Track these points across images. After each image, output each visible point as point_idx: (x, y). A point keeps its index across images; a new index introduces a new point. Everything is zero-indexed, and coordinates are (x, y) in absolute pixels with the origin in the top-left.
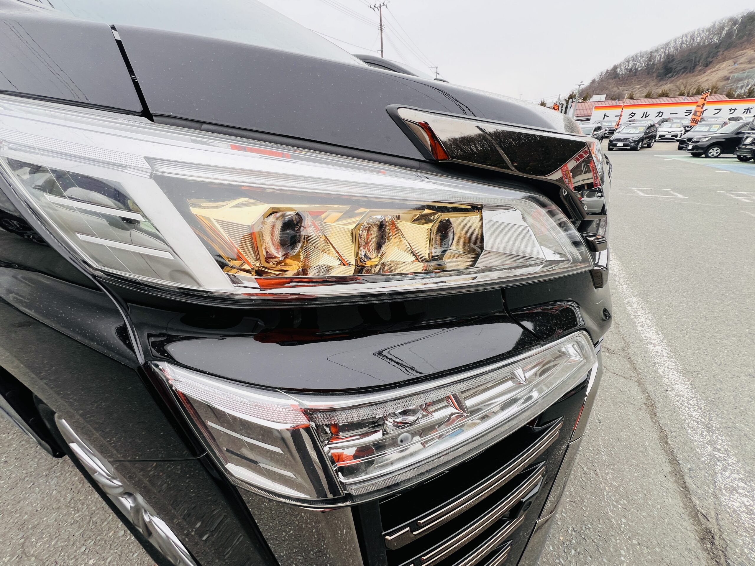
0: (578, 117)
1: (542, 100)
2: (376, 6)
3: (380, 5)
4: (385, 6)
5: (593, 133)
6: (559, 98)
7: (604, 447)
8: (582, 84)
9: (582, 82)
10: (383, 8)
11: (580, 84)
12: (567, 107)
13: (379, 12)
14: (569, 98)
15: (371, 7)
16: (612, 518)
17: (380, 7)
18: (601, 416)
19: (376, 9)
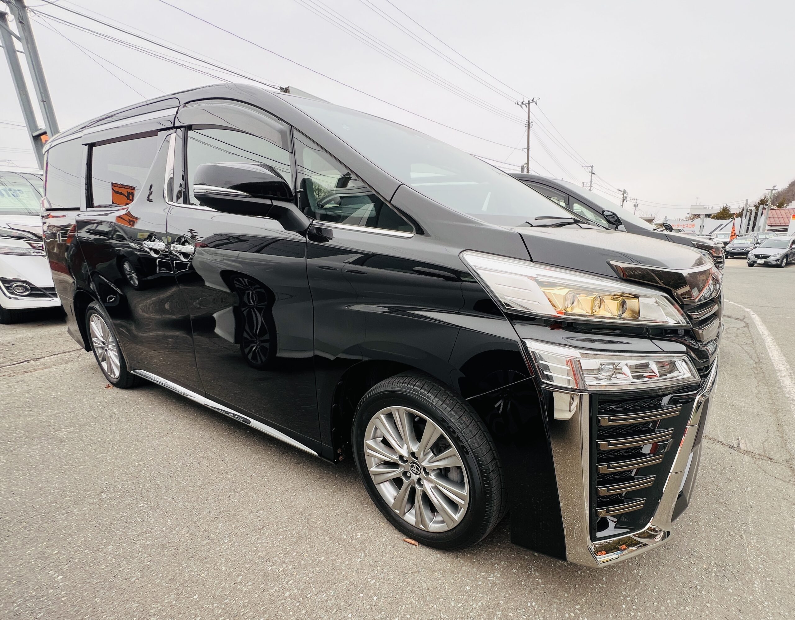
0: (771, 226)
1: (725, 205)
2: (524, 103)
3: (529, 101)
4: (534, 103)
5: (791, 247)
6: (747, 203)
7: (752, 522)
8: (775, 188)
9: (774, 186)
10: (532, 105)
11: (772, 188)
12: (756, 214)
13: (527, 109)
14: (760, 204)
15: (518, 104)
16: (751, 563)
17: (529, 104)
18: (753, 503)
19: (524, 106)
